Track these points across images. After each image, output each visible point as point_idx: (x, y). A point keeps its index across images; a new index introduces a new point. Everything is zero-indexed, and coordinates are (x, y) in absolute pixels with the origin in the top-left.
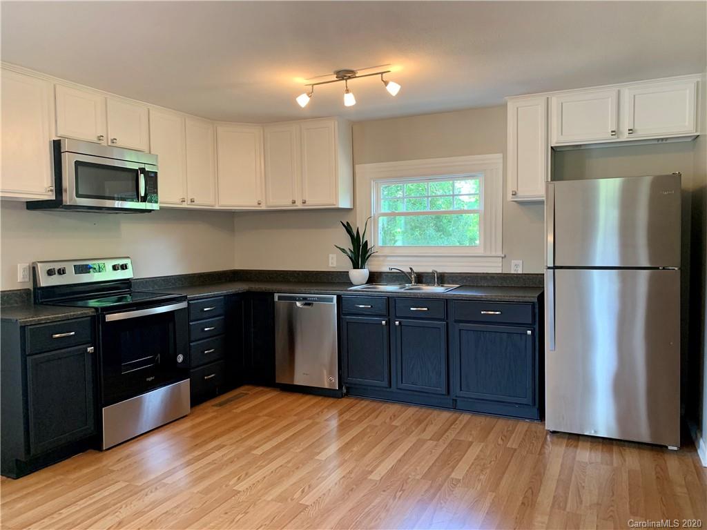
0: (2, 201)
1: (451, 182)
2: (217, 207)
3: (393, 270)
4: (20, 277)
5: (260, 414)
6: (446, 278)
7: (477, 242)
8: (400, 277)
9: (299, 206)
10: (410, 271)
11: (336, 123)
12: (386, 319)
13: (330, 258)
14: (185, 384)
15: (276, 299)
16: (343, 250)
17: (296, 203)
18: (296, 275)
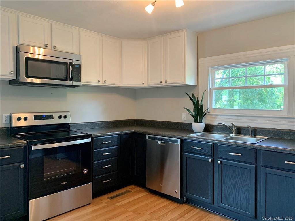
0: (1, 80)
1: (263, 67)
2: (121, 86)
3: (219, 124)
4: (4, 122)
5: (130, 210)
6: (257, 131)
7: (283, 107)
8: (224, 129)
9: (164, 84)
10: (232, 125)
11: (186, 33)
12: (212, 158)
13: (183, 115)
14: (89, 186)
15: (147, 138)
16: (189, 111)
17: (162, 83)
18: (164, 124)
